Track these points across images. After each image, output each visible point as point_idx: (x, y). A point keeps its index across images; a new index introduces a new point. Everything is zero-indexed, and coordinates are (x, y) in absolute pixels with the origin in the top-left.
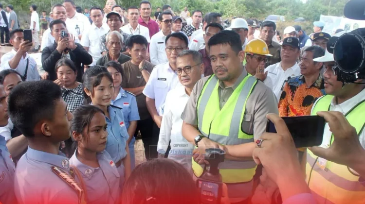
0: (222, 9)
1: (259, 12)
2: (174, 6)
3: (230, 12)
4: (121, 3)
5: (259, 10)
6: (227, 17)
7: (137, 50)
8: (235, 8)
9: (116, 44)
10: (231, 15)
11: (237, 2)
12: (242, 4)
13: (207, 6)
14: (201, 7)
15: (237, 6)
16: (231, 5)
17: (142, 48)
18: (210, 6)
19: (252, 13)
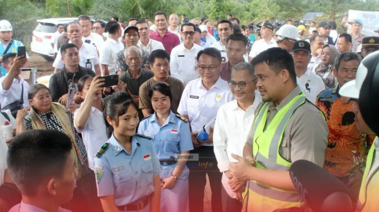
0: (254, 11)
1: (295, 11)
2: (202, 11)
3: (262, 13)
4: (143, 12)
5: (294, 9)
6: (259, 19)
7: (159, 65)
8: (268, 9)
9: (135, 60)
10: (264, 17)
11: (269, 2)
12: (275, 4)
13: (237, 9)
14: (230, 10)
15: (269, 6)
16: (263, 6)
17: (164, 63)
18: (240, 9)
19: (287, 13)
